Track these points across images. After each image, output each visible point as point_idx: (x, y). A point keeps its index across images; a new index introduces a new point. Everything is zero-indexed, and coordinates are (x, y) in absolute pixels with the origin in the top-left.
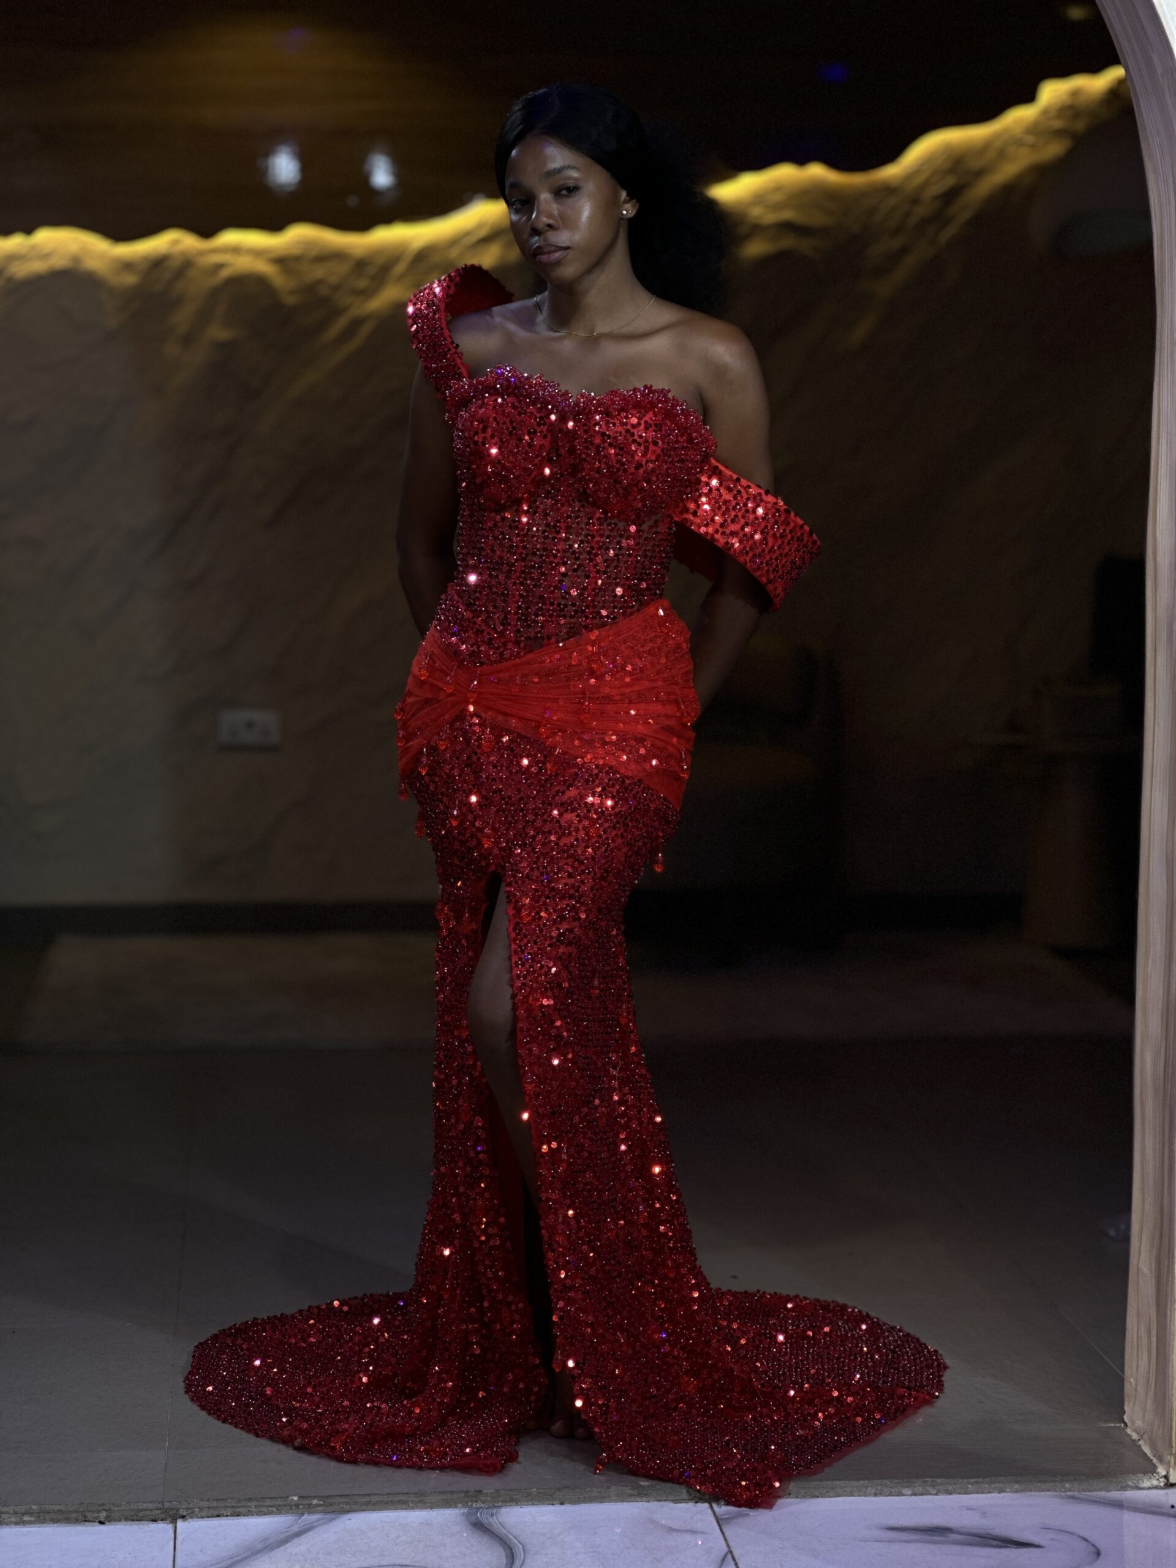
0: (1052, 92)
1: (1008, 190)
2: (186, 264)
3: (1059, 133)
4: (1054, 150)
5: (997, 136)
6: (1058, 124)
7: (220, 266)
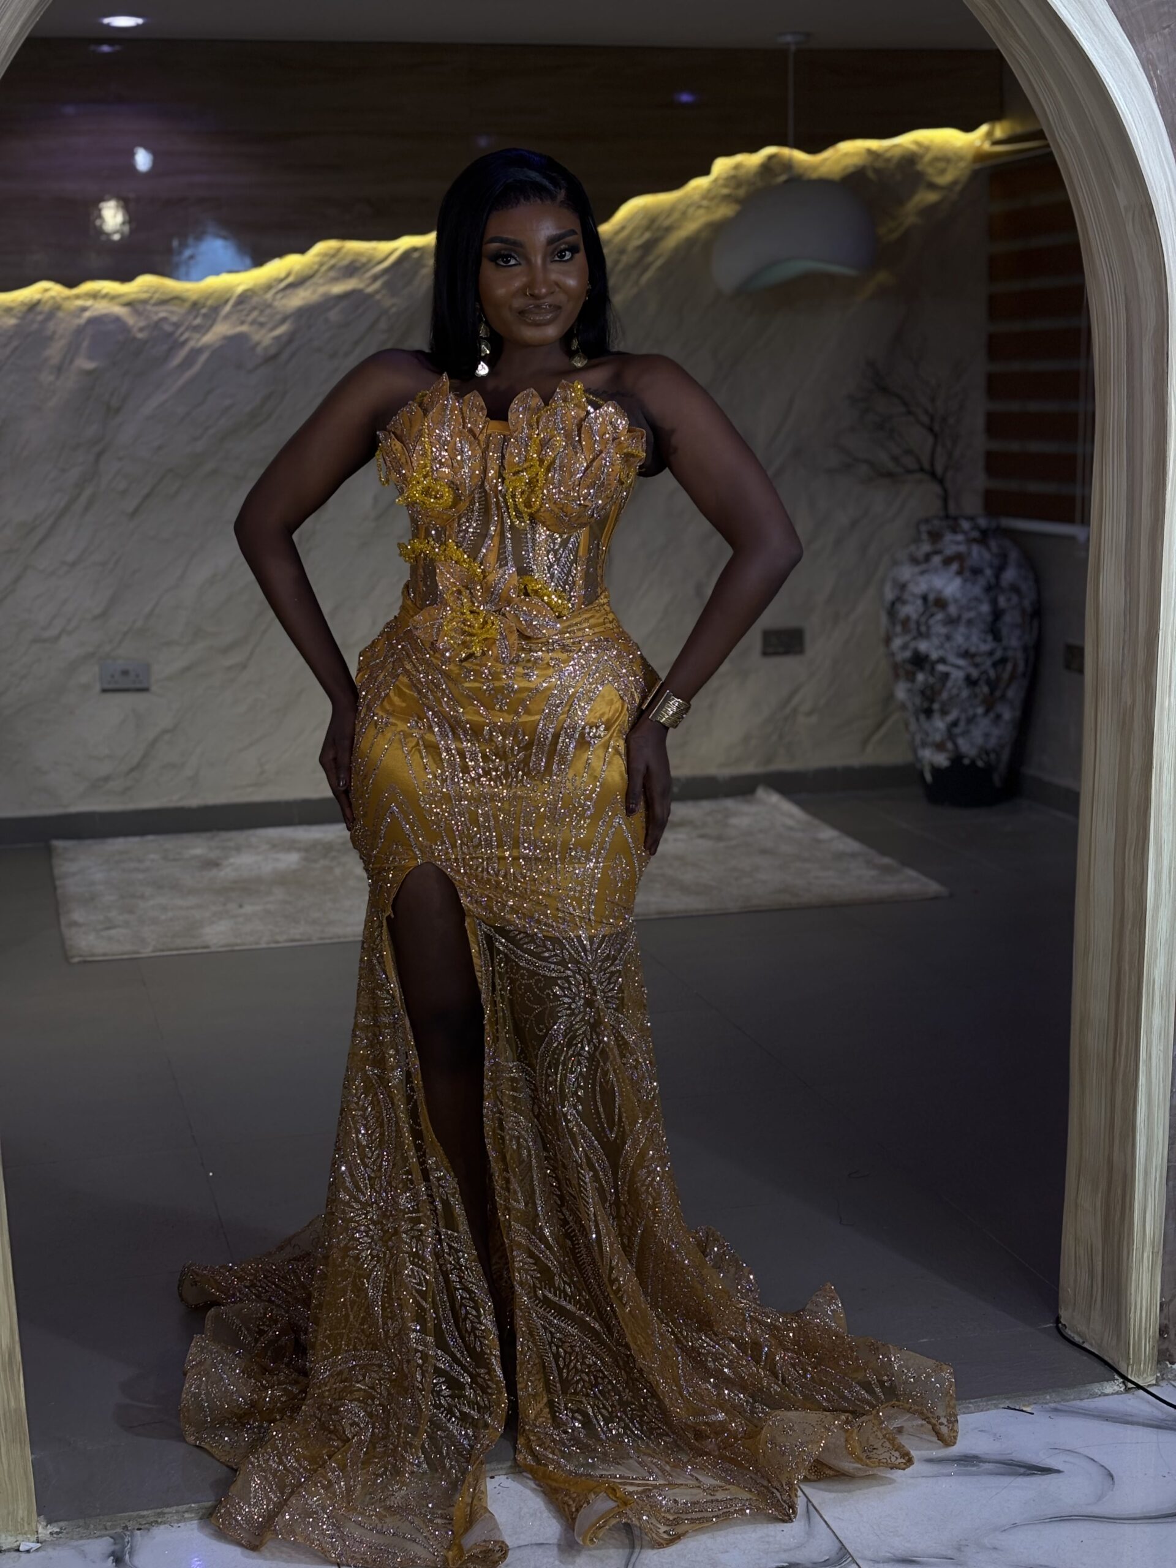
0: (722, 165)
1: (690, 242)
2: (56, 307)
3: (726, 198)
4: (725, 211)
5: (680, 200)
6: (725, 191)
7: (84, 309)
